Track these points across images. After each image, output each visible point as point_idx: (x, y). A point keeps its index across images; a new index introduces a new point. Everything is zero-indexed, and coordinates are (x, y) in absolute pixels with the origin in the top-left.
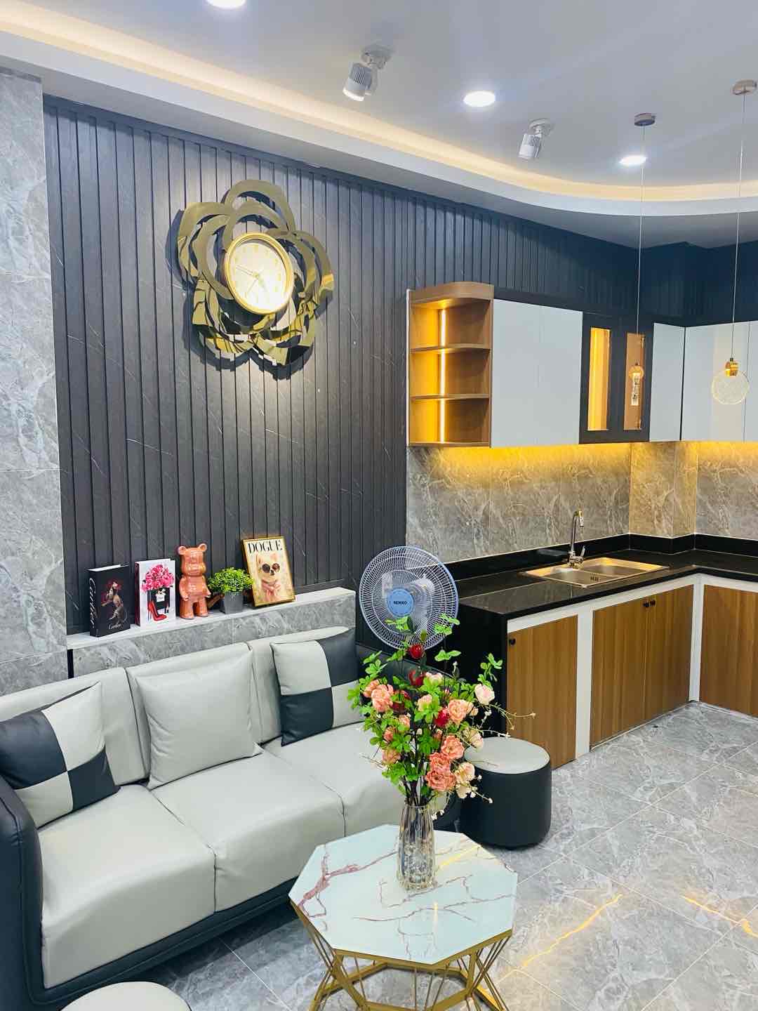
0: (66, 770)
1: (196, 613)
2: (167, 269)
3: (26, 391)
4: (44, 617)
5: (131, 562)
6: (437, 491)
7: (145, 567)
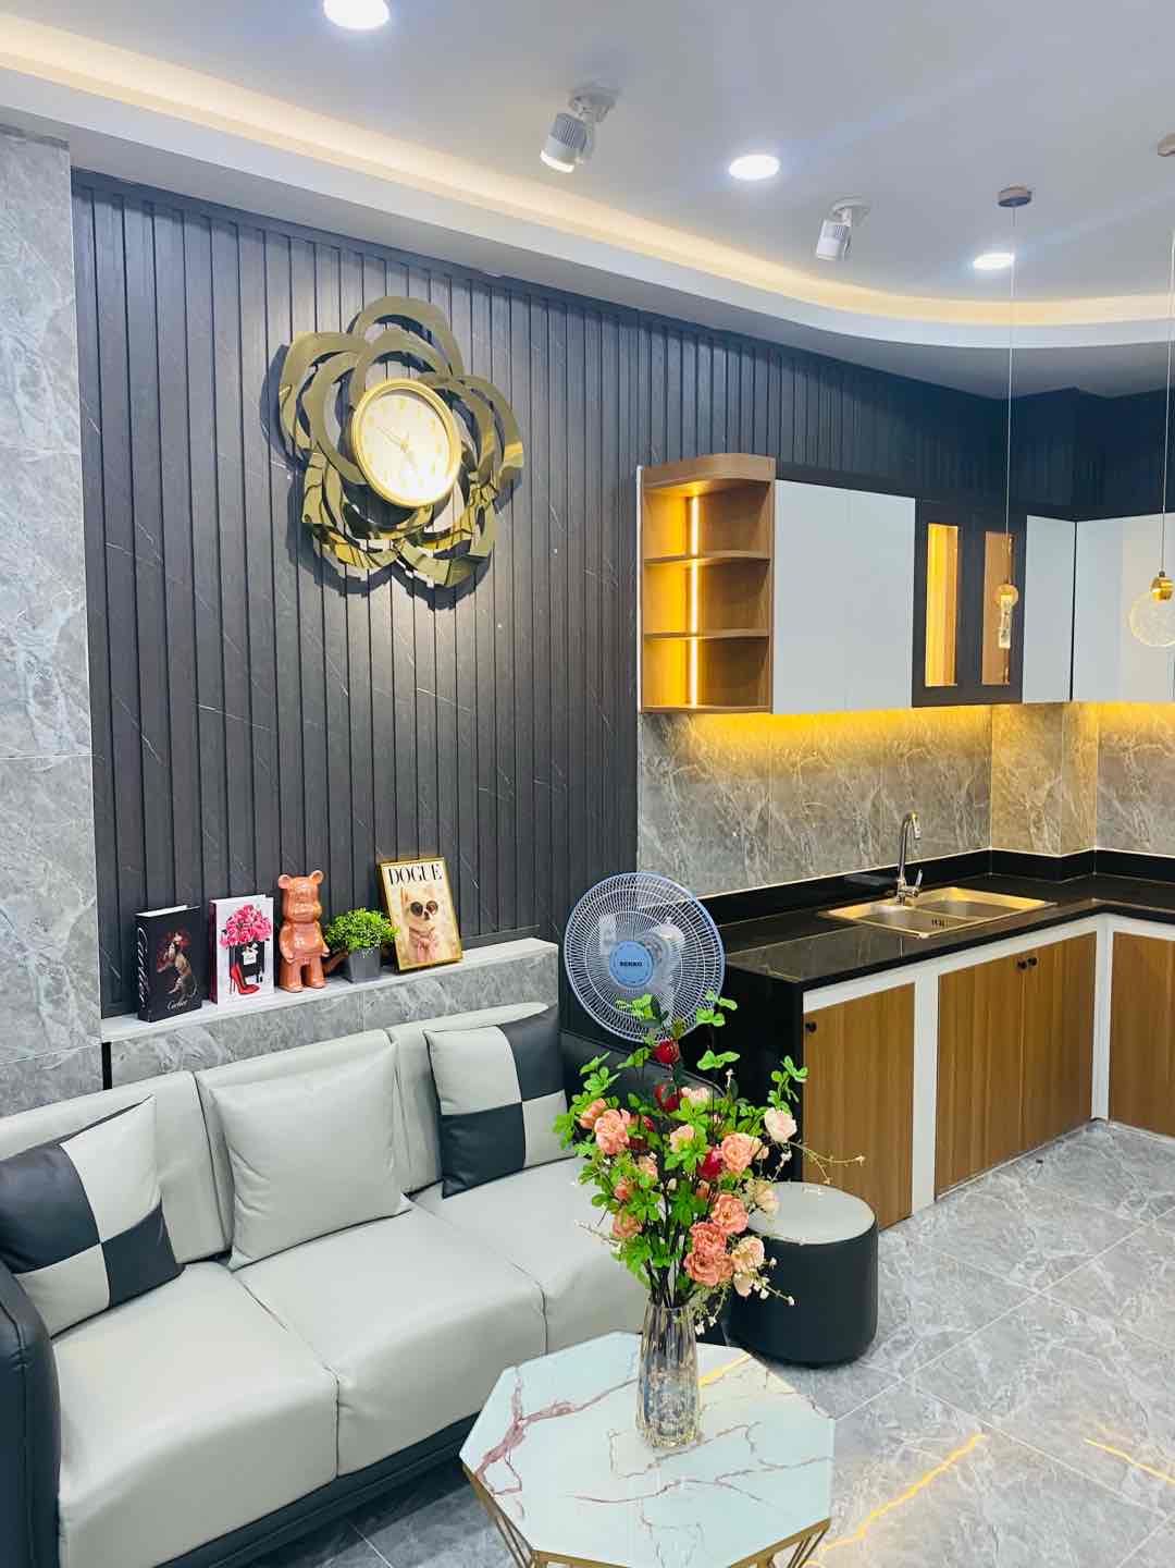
0: (97, 1241)
1: (306, 981)
2: (264, 440)
3: (40, 631)
4: (65, 989)
5: (203, 901)
6: (685, 782)
7: (226, 909)
